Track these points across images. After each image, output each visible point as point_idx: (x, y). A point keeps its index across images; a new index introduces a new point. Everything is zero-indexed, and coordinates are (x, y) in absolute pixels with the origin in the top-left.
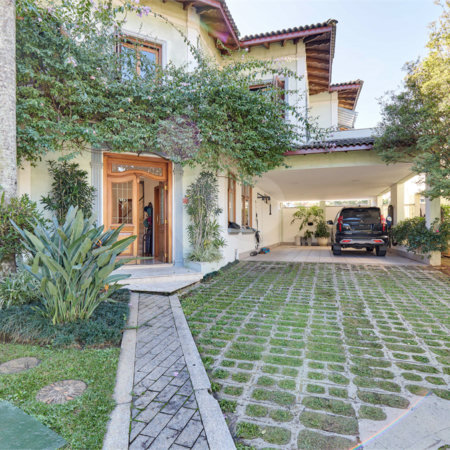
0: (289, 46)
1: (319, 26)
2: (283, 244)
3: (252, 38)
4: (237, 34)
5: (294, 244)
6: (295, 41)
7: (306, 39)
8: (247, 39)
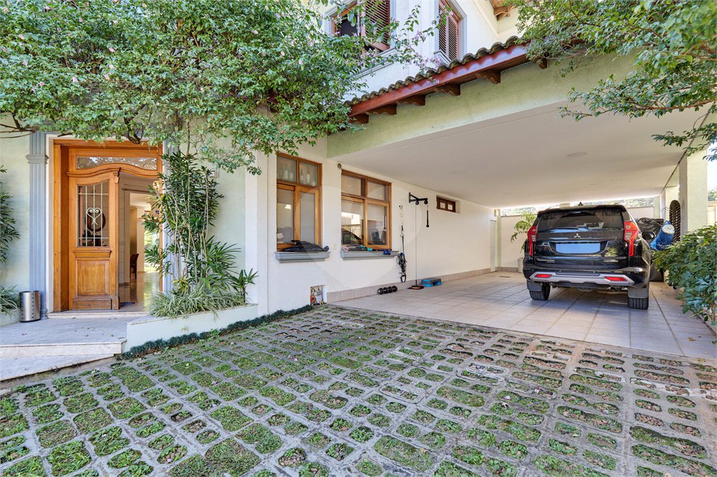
2: (501, 270)
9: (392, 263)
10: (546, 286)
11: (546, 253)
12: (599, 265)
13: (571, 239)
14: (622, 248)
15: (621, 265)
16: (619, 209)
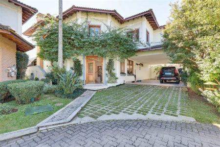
0: (140, 19)
1: (147, 12)
2: (151, 79)
3: (127, 18)
4: (123, 18)
5: (155, 79)
6: (142, 16)
7: (145, 15)
8: (126, 19)
9: (134, 77)
10: (163, 80)
11: (163, 74)
12: (171, 76)
13: (167, 72)
14: (175, 73)
15: (175, 76)
16: (174, 68)
